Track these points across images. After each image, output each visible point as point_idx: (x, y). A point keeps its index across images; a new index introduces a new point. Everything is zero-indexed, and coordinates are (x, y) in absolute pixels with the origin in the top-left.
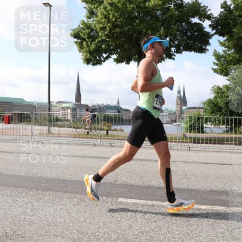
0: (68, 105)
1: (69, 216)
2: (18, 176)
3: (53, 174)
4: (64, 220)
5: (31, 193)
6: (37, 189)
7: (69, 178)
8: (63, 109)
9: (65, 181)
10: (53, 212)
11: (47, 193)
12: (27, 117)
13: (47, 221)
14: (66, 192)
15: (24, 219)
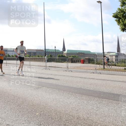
0: (113, 54)
1: (116, 113)
2: (89, 90)
3: (107, 90)
4: (114, 115)
5: (96, 99)
6: (99, 97)
7: (116, 93)
8: (110, 56)
9: (113, 94)
10: (107, 110)
11: (105, 100)
12: (92, 61)
13: (105, 114)
14: (114, 100)
15: (93, 112)
